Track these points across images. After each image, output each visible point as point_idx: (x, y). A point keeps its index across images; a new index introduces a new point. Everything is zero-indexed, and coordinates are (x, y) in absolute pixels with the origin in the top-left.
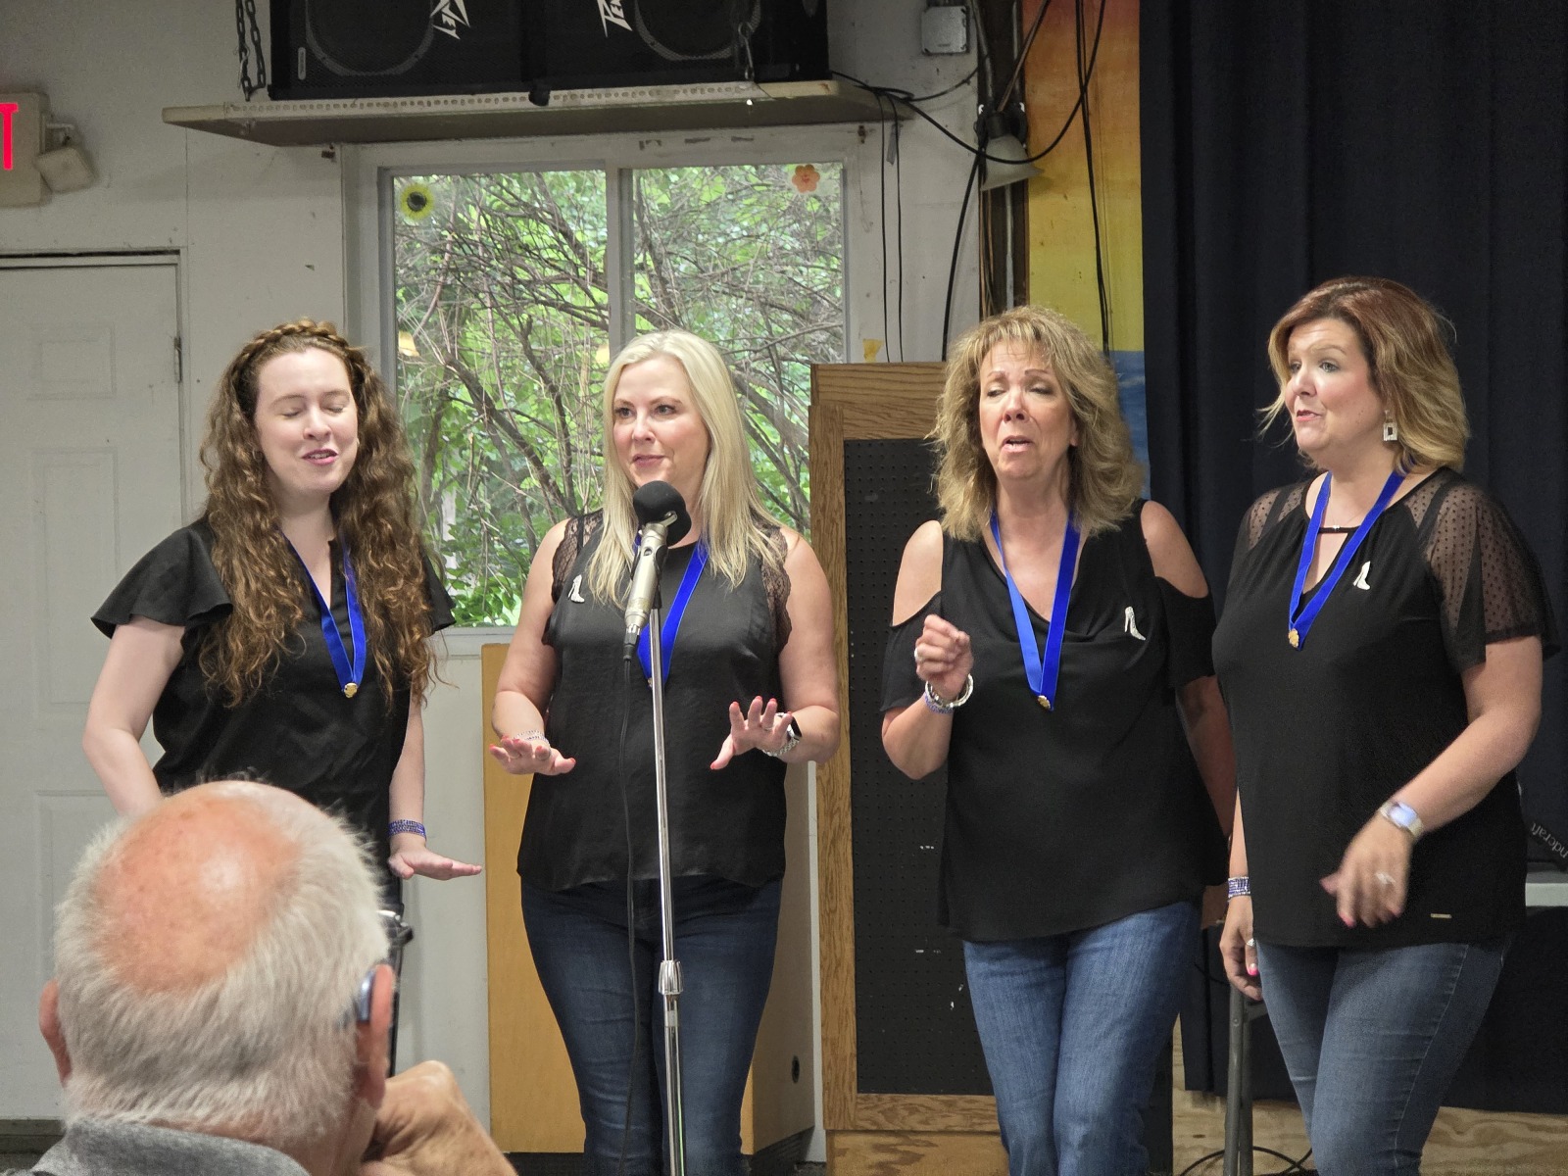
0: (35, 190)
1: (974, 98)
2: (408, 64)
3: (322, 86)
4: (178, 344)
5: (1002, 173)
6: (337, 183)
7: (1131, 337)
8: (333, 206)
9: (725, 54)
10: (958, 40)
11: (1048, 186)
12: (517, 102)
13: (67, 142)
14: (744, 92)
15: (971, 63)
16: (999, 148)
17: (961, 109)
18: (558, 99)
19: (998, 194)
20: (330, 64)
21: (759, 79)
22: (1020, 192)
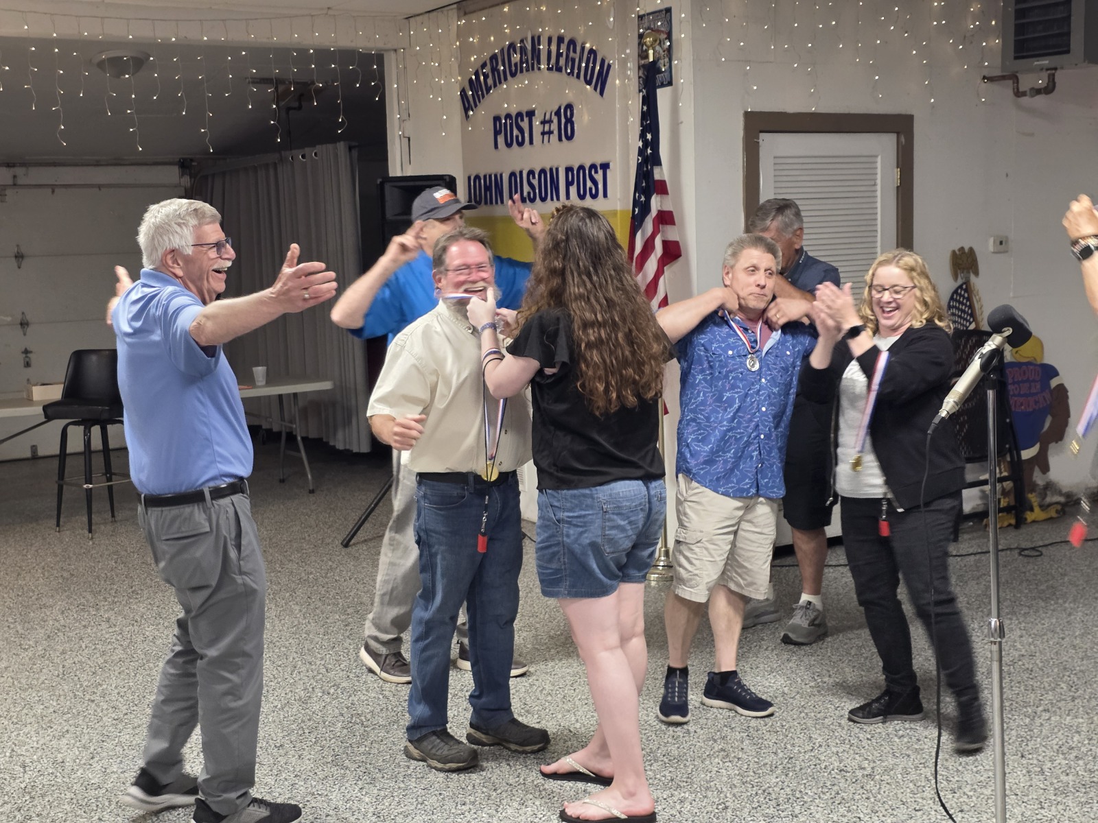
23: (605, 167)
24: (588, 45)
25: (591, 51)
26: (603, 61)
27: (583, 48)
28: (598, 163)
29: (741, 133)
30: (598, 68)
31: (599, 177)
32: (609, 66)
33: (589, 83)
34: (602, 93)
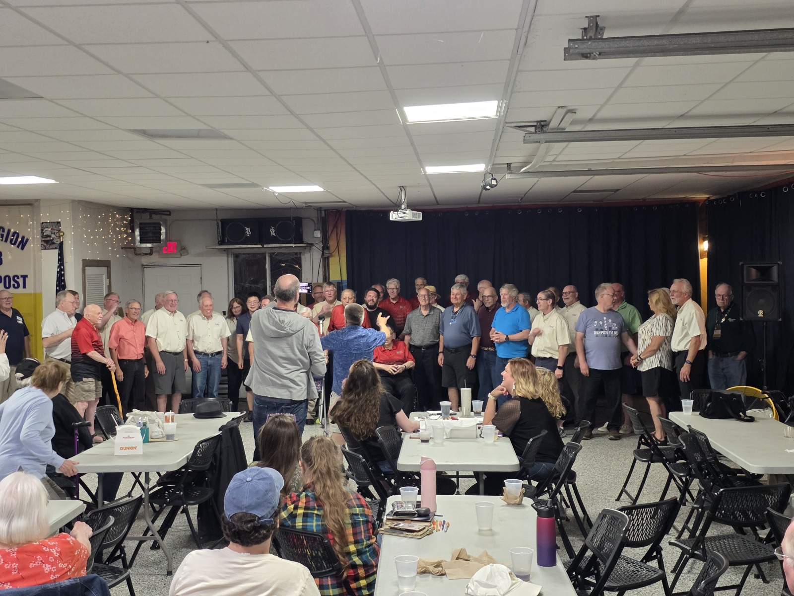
0: (179, 255)
1: (321, 244)
2: (242, 240)
3: (229, 243)
4: (201, 278)
5: (326, 255)
6: (226, 255)
7: (345, 278)
8: (225, 258)
9: (290, 239)
10: (319, 236)
11: (332, 256)
12: (260, 246)
13: (184, 249)
14: (293, 245)
15: (321, 239)
16: (326, 252)
17: (320, 246)
18: (265, 246)
19: (325, 258)
20: (230, 240)
21: (295, 244)
22: (328, 258)
23: (24, 277)
24: (12, 230)
25: (15, 233)
26: (23, 238)
27: (9, 231)
28: (19, 274)
29: (81, 267)
30: (20, 239)
31: (21, 281)
32: (27, 240)
33: (14, 244)
34: (22, 249)
